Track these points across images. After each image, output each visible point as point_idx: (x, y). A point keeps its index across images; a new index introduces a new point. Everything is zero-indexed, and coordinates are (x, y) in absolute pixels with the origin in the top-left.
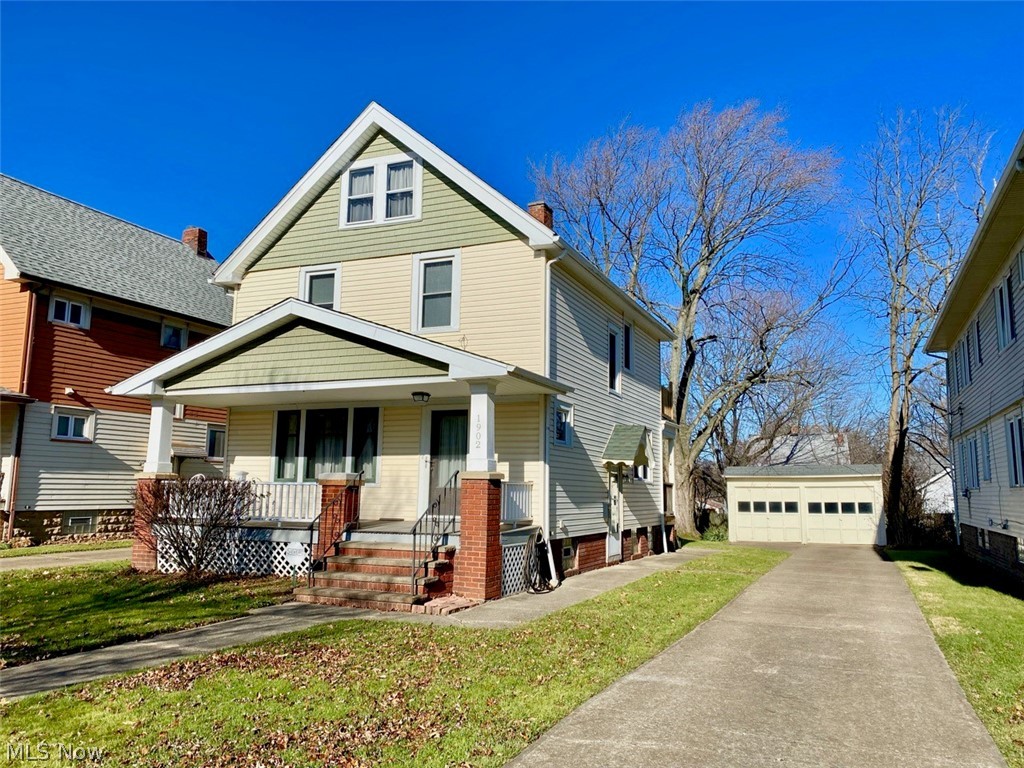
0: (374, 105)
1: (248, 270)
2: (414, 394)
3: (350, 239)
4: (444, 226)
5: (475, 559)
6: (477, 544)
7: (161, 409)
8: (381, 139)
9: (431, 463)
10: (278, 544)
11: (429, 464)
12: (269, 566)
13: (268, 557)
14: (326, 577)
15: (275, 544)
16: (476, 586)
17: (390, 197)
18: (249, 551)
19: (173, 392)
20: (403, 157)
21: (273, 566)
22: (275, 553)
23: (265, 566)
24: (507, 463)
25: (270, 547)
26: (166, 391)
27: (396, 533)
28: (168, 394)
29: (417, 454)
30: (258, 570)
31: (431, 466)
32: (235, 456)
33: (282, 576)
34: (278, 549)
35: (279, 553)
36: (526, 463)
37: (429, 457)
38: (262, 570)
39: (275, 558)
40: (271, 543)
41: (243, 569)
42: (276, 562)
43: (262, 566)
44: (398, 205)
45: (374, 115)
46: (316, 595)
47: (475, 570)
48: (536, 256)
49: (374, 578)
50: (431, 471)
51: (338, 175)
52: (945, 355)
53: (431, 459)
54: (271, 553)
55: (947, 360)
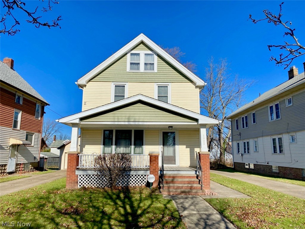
0: (142, 34)
1: (90, 81)
2: (169, 127)
3: (131, 75)
4: (165, 75)
5: (206, 178)
6: (207, 173)
7: (77, 128)
8: (142, 45)
9: (163, 148)
10: (132, 175)
12: (127, 183)
13: (128, 180)
14: (168, 186)
15: (131, 176)
16: (207, 186)
17: (146, 64)
18: (120, 179)
19: (84, 123)
20: (150, 52)
21: (129, 183)
22: (131, 179)
23: (126, 183)
24: (189, 149)
25: (129, 177)
26: (81, 122)
27: (178, 171)
28: (81, 123)
29: (158, 145)
30: (123, 185)
32: (85, 145)
33: (132, 186)
34: (132, 177)
35: (132, 179)
36: (195, 149)
37: (162, 146)
38: (124, 185)
39: (131, 180)
40: (129, 175)
42: (131, 182)
43: (124, 183)
44: (149, 66)
45: (142, 37)
46: (169, 192)
47: (207, 181)
48: (196, 88)
49: (186, 185)
51: (126, 54)
52: (231, 120)
54: (129, 179)
55: (231, 121)
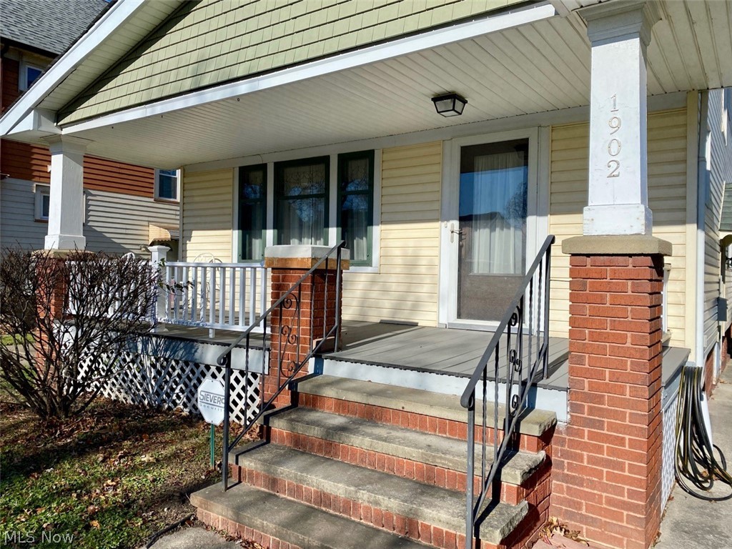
2: (436, 99)
7: (61, 157)
9: (460, 234)
11: (456, 236)
18: (170, 375)
19: (69, 128)
25: (197, 372)
29: (437, 220)
31: (460, 239)
32: (191, 231)
37: (456, 223)
41: (164, 401)
50: (460, 247)
53: (461, 227)
